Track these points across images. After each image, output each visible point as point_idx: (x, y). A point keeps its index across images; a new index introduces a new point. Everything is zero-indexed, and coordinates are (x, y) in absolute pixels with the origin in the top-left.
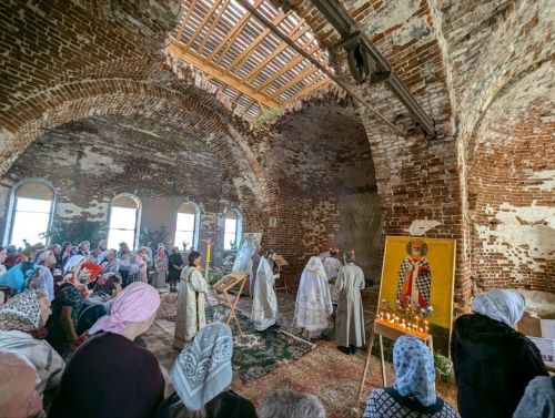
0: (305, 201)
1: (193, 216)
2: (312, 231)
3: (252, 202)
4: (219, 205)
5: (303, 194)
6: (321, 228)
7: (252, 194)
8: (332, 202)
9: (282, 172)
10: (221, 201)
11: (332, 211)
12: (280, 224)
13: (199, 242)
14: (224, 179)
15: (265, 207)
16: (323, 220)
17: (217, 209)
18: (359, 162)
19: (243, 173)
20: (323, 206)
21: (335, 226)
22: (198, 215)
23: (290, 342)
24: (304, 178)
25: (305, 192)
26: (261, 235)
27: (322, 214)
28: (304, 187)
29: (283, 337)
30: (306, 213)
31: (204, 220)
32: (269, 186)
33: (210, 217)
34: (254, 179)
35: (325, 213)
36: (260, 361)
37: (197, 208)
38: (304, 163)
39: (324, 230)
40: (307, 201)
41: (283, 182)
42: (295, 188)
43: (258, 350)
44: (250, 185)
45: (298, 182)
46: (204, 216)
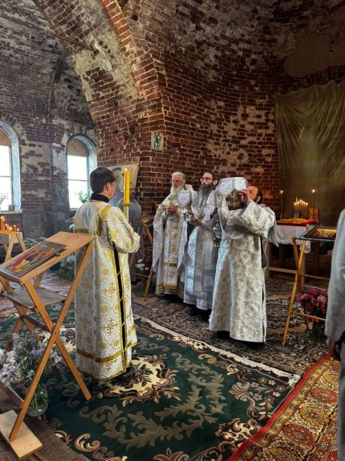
0: (213, 104)
1: (6, 148)
2: (224, 162)
3: (114, 103)
4: (52, 129)
5: (210, 91)
6: (240, 157)
7: (114, 86)
8: (260, 108)
9: (170, 38)
10: (55, 122)
11: (261, 125)
12: (171, 145)
13: (23, 196)
14: (57, 78)
15: (140, 109)
16: (243, 142)
17: (49, 135)
18: (319, 19)
19: (91, 38)
20: (245, 116)
21: (265, 152)
22: (16, 147)
23: (230, 371)
24: (212, 55)
25: (211, 87)
26: (135, 167)
27: (242, 131)
28: (212, 75)
29: (212, 360)
30: (214, 128)
31: (27, 156)
32: (147, 65)
33: (37, 150)
34: (114, 47)
35: (249, 128)
36: (174, 433)
37: (13, 136)
38: (212, 21)
39: (245, 160)
40: (217, 105)
41: (172, 61)
42: (196, 76)
43: (165, 402)
44: (106, 65)
45: (199, 64)
46: (26, 149)
